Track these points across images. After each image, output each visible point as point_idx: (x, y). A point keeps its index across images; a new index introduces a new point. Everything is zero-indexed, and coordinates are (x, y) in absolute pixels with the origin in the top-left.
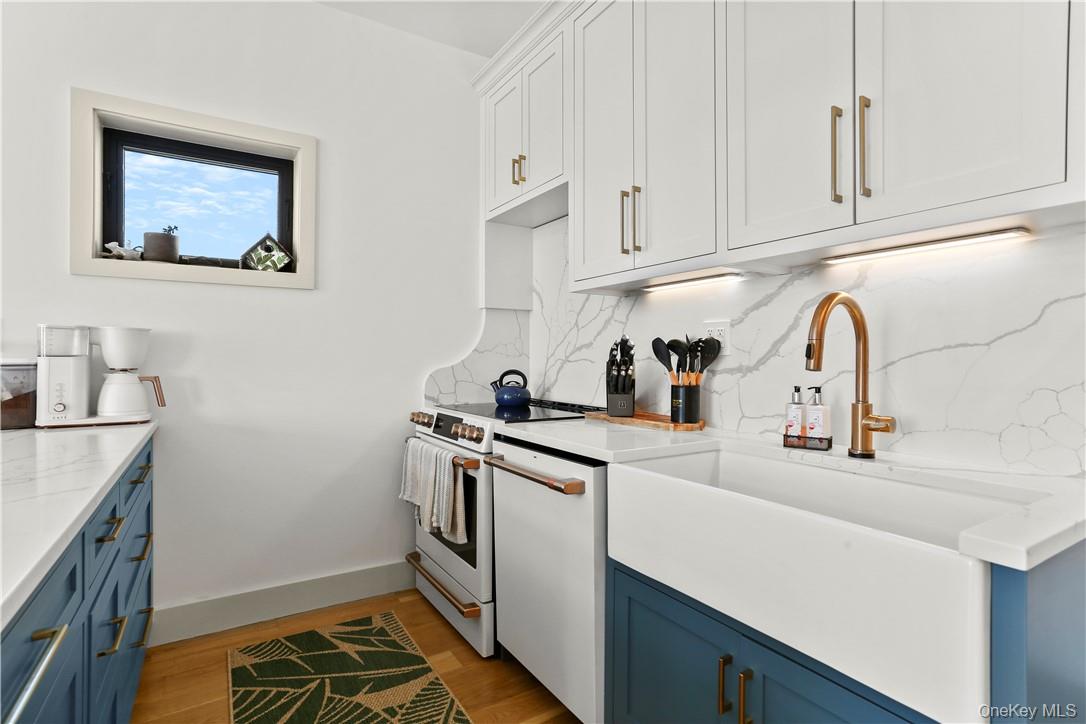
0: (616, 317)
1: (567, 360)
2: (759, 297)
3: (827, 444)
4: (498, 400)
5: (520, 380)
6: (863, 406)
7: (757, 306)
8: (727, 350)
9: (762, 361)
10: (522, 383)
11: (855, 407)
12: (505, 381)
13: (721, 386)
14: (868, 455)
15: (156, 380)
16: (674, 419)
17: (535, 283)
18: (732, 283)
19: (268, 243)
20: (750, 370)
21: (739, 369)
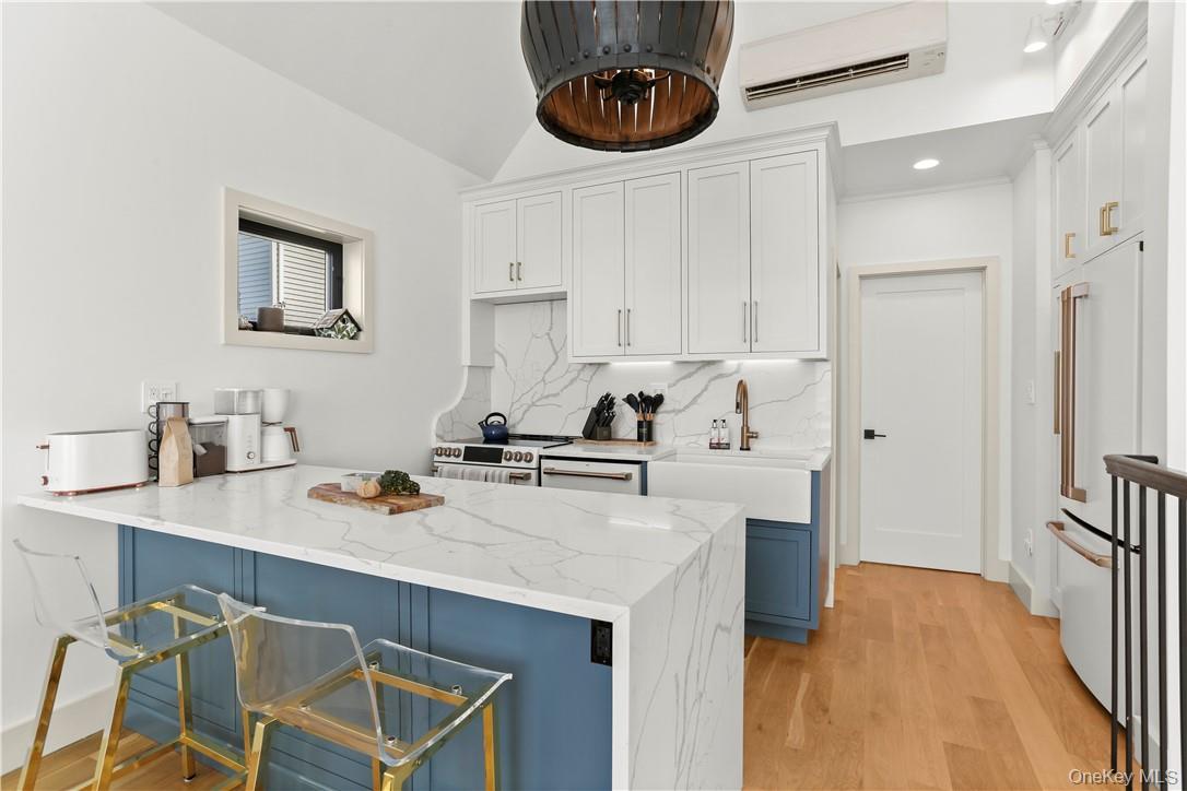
0: (581, 377)
1: (533, 404)
2: (685, 373)
3: (728, 446)
4: (484, 435)
5: (501, 420)
6: (745, 427)
7: (684, 378)
8: (666, 401)
9: (687, 407)
10: (503, 422)
11: (743, 429)
12: (489, 422)
13: (662, 420)
14: (748, 449)
15: (291, 430)
16: (640, 439)
17: (497, 346)
18: (667, 363)
19: (345, 317)
20: (680, 411)
21: (673, 411)
